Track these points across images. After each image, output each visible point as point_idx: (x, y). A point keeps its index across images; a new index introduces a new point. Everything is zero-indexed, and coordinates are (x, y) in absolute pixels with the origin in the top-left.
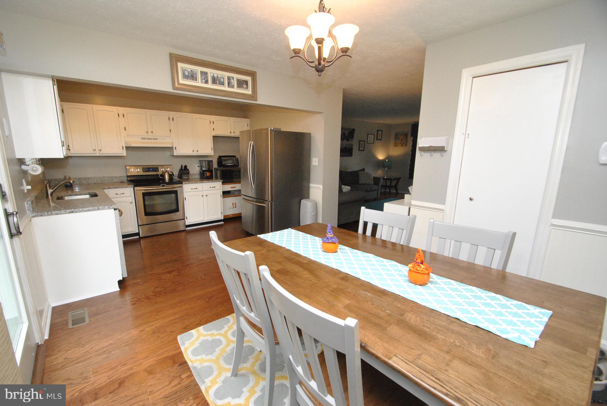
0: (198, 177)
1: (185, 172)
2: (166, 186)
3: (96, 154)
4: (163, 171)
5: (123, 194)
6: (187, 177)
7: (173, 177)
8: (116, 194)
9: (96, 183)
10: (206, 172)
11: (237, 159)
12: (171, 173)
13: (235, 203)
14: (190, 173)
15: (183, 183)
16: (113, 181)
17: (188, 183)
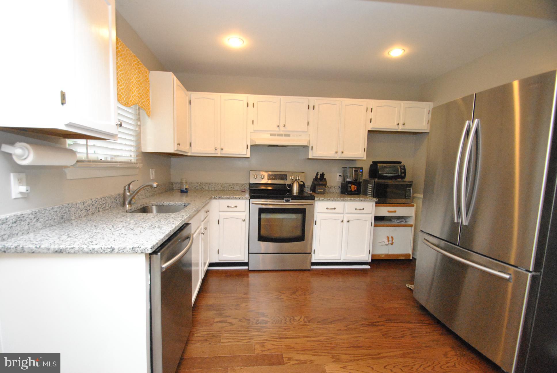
0: (338, 190)
1: (321, 183)
2: (291, 201)
3: (217, 154)
4: (292, 180)
5: (236, 207)
6: (322, 190)
7: (304, 188)
8: (228, 207)
9: (216, 190)
10: (350, 185)
11: (404, 166)
12: (302, 183)
13: (392, 237)
14: (328, 185)
15: (316, 199)
16: (234, 189)
17: (323, 200)
